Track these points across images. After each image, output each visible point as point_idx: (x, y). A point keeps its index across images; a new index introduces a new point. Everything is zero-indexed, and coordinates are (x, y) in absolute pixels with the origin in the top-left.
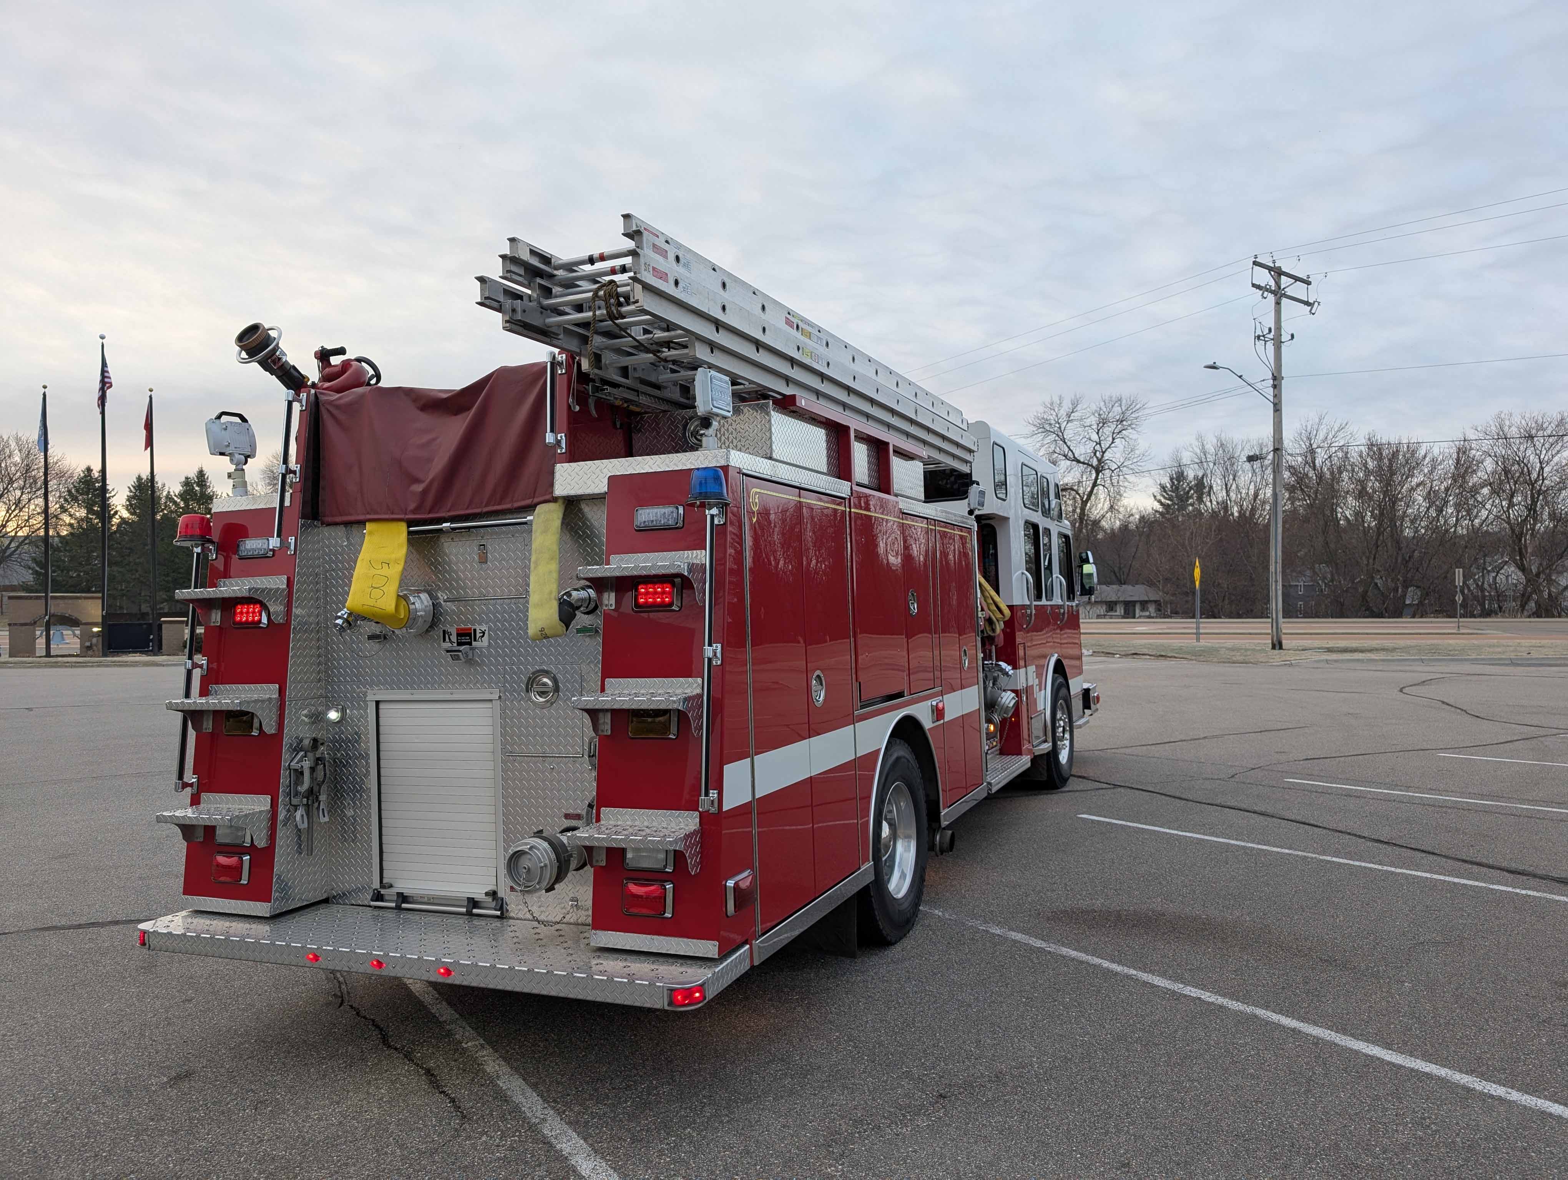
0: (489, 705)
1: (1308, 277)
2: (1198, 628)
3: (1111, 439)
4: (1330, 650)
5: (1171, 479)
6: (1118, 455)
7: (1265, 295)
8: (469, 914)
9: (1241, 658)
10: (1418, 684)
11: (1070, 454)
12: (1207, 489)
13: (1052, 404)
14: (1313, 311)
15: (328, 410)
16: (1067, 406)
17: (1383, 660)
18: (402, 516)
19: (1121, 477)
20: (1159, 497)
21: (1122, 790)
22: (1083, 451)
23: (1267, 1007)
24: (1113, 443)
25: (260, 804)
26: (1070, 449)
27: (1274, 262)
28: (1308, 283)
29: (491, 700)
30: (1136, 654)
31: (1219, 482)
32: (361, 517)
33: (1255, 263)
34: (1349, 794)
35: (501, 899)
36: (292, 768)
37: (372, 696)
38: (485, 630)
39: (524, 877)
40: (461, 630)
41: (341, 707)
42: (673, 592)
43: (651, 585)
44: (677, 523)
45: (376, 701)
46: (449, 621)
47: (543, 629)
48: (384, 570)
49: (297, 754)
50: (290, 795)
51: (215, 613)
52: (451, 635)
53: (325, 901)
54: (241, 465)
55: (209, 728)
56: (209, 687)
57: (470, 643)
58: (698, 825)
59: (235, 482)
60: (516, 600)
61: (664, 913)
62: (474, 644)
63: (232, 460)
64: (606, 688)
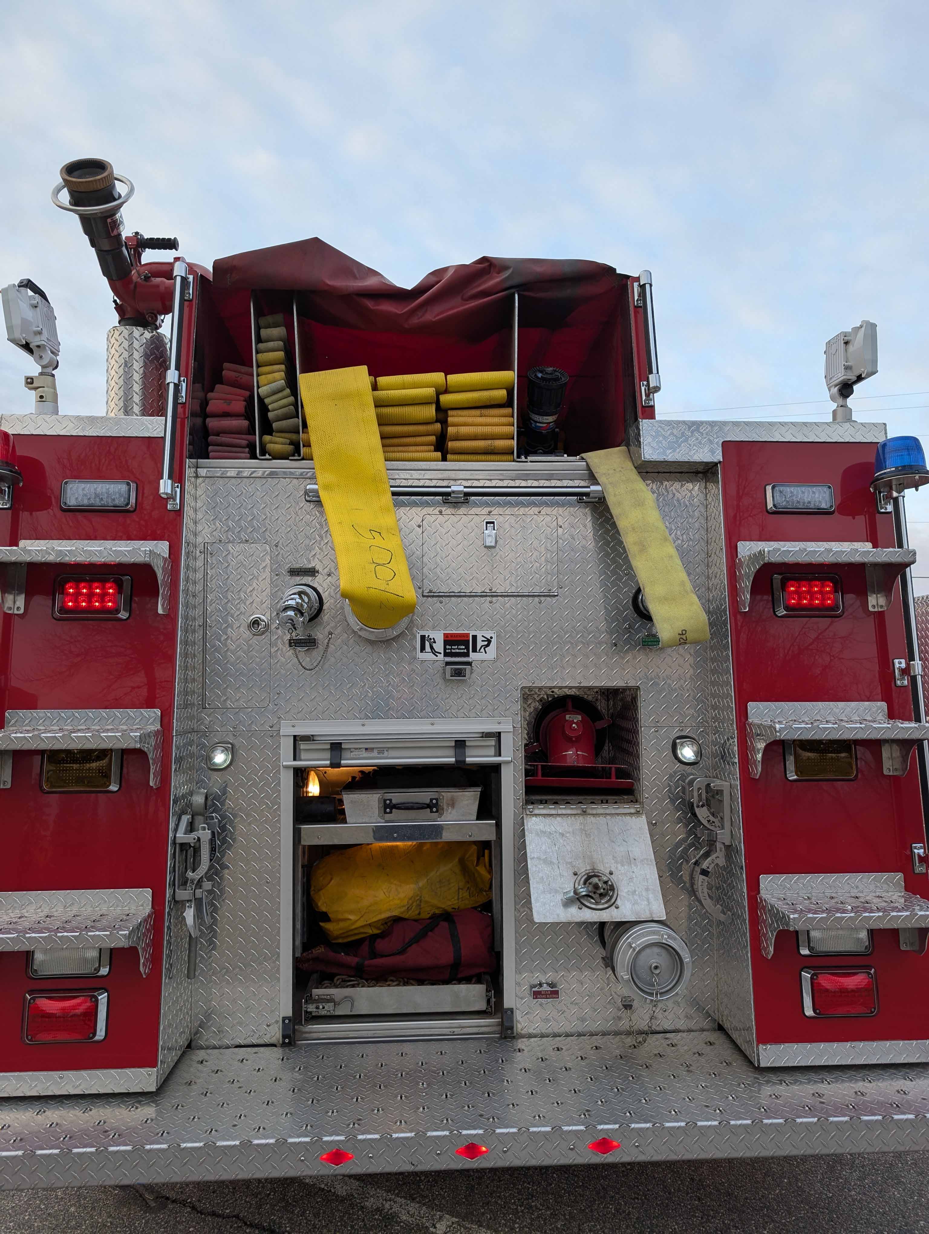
35: (511, 1010)
36: (178, 841)
37: (288, 730)
38: (491, 638)
39: (655, 979)
40: (452, 636)
41: (230, 746)
42: (835, 591)
43: (804, 583)
44: (831, 506)
45: (295, 737)
46: (431, 624)
47: (684, 632)
48: (378, 541)
49: (179, 819)
50: (174, 885)
51: (10, 593)
52: (435, 642)
53: (189, 1046)
54: (52, 368)
55: (4, 782)
56: (7, 714)
57: (467, 655)
58: (903, 890)
59: (43, 392)
60: (542, 598)
61: (873, 1010)
62: (473, 656)
63: (41, 357)
64: (749, 715)
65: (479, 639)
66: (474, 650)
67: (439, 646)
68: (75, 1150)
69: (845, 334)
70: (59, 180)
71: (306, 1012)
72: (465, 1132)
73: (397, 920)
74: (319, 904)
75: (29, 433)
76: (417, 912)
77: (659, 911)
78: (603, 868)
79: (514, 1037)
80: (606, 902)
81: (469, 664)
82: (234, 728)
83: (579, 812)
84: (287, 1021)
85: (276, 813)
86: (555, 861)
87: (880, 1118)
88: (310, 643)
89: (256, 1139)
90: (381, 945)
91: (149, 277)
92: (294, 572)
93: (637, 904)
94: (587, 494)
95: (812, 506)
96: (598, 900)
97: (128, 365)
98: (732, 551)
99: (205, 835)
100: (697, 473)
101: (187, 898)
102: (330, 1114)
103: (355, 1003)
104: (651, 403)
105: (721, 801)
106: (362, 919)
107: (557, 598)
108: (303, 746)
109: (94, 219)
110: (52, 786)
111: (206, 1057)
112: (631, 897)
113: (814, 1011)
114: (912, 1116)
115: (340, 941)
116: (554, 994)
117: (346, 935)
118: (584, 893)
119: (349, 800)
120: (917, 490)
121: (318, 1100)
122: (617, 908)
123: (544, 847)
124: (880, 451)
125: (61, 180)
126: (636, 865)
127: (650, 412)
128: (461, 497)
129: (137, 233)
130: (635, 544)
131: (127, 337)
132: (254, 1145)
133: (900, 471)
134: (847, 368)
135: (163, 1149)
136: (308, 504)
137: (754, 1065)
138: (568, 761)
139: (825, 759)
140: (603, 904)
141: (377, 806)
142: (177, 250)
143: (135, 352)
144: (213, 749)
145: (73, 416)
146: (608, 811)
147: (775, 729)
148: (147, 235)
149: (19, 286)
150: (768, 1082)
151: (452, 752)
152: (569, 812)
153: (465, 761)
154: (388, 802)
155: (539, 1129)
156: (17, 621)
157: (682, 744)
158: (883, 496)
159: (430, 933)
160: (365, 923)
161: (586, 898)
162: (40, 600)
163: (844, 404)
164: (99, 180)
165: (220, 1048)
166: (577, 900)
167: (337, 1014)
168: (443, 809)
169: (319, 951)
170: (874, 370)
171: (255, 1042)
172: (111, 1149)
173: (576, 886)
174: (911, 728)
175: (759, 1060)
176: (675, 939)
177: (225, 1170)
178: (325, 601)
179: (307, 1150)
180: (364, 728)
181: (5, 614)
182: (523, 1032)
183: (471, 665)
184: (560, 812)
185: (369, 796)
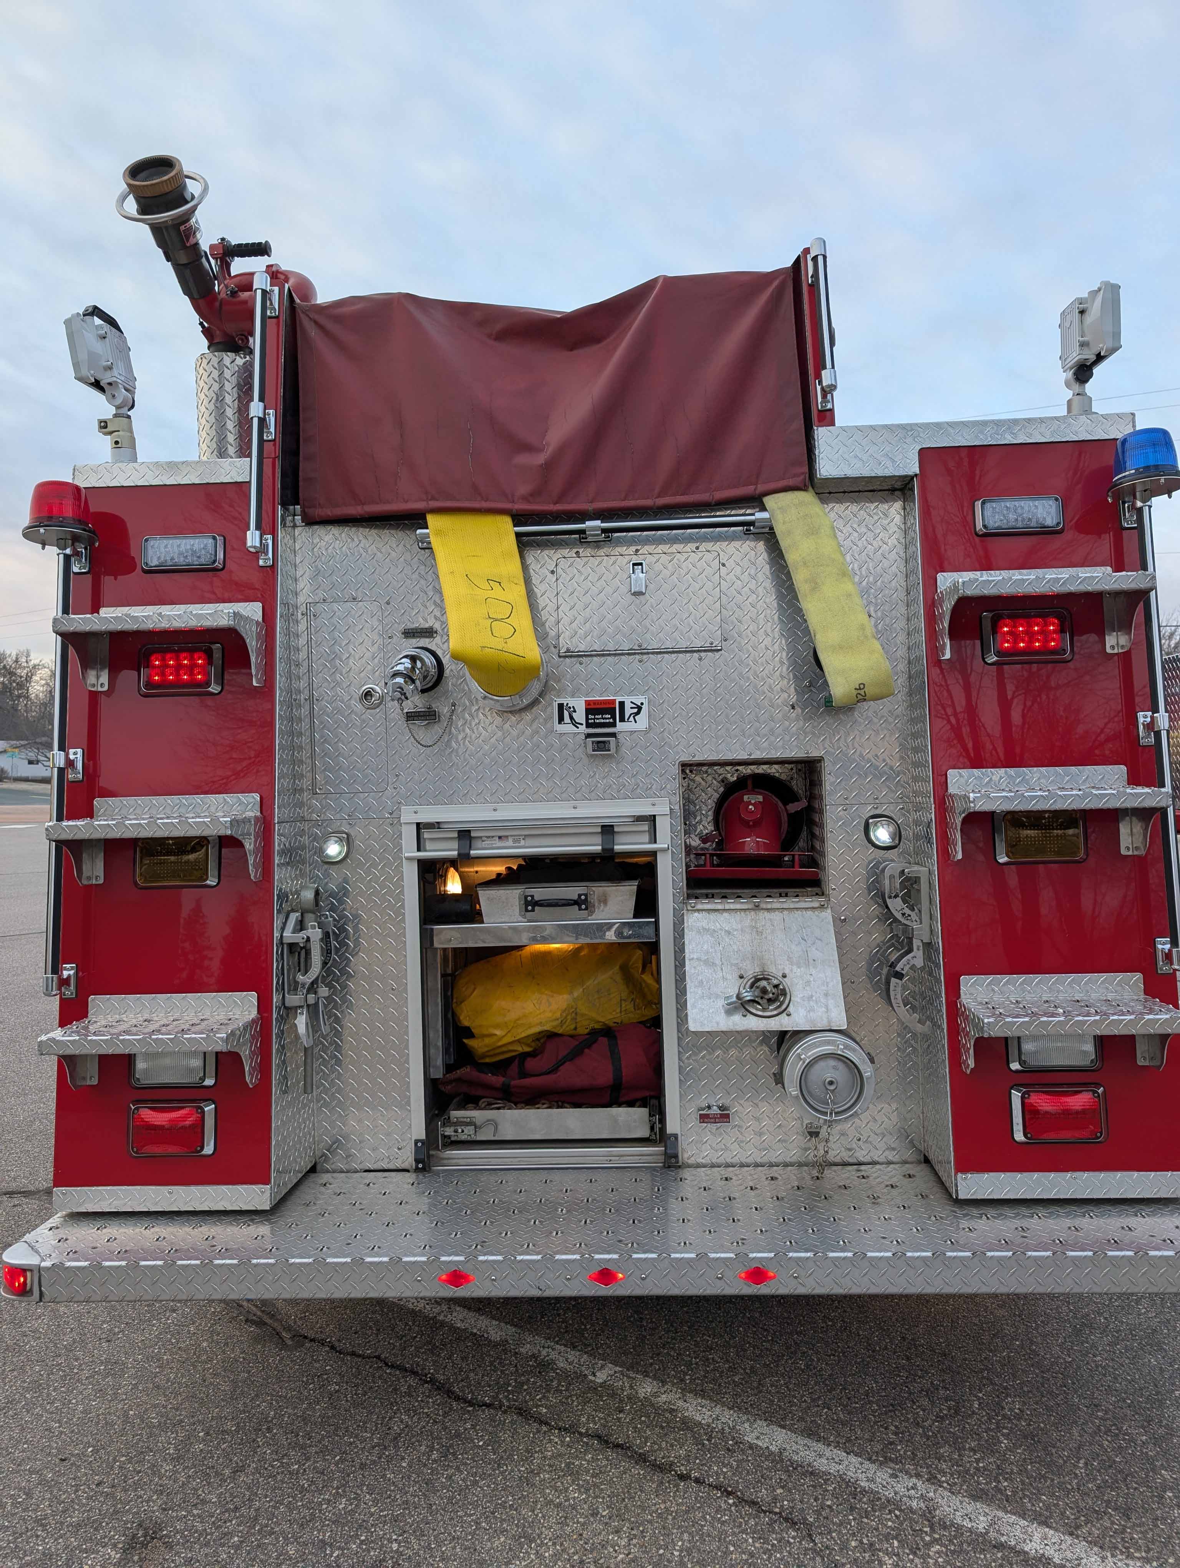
35: (676, 1136)
36: (285, 941)
37: (410, 815)
38: (642, 704)
39: (830, 1098)
40: (594, 704)
41: (344, 835)
42: (1062, 631)
43: (1022, 621)
44: (1058, 524)
45: (418, 824)
46: (569, 689)
47: (862, 686)
48: (498, 592)
49: (287, 918)
50: (283, 989)
51: (93, 668)
52: (575, 711)
53: (313, 1170)
54: (127, 408)
55: (97, 877)
56: (95, 802)
57: (614, 725)
58: (1142, 993)
59: (119, 436)
60: (703, 654)
61: (1099, 1134)
62: (620, 726)
63: (114, 396)
64: (949, 785)
65: (628, 706)
66: (622, 719)
67: (580, 716)
68: (180, 1262)
69: (1081, 301)
70: (122, 186)
71: (444, 1136)
72: (597, 1256)
73: (550, 1036)
74: (461, 1018)
75: (105, 486)
76: (573, 1027)
77: (840, 1020)
78: (774, 970)
79: (680, 1167)
80: (776, 1009)
81: (613, 735)
82: (349, 816)
83: (750, 906)
84: (419, 1144)
85: (400, 912)
86: (718, 962)
87: (1090, 1254)
88: (429, 716)
89: (369, 1257)
90: (531, 1064)
91: (236, 292)
92: (409, 634)
93: (814, 1011)
94: (751, 523)
95: (1033, 524)
96: (766, 1006)
97: (219, 400)
98: (930, 583)
99: (314, 933)
100: (893, 490)
101: (298, 1004)
102: (453, 1236)
103: (499, 1127)
104: (829, 406)
105: (919, 891)
106: (509, 1035)
107: (720, 652)
108: (426, 835)
109: (166, 228)
110: (146, 881)
111: (331, 1180)
112: (806, 1003)
113: (1025, 1135)
114: (1131, 1253)
115: (487, 1060)
116: (724, 1117)
117: (492, 1053)
118: (748, 998)
119: (485, 896)
120: (1170, 497)
121: (443, 1223)
122: (789, 1015)
123: (705, 947)
124: (1120, 450)
125: (126, 186)
126: (815, 967)
127: (827, 417)
128: (597, 535)
129: (223, 239)
130: (806, 581)
131: (216, 366)
132: (367, 1262)
133: (1141, 473)
134: (1083, 345)
135: (270, 1264)
136: (423, 551)
137: (951, 1196)
138: (746, 848)
139: (1050, 837)
140: (772, 1010)
141: (517, 904)
142: (269, 256)
143: (226, 383)
144: (326, 838)
145: (152, 463)
146: (785, 906)
147: (969, 798)
148: (235, 240)
149: (84, 315)
150: (965, 1215)
151: (598, 839)
152: (738, 906)
153: (613, 849)
154: (529, 898)
155: (682, 1255)
156: (103, 699)
157: (876, 824)
158: (1128, 507)
159: (586, 1050)
160: (513, 1039)
161: (751, 1004)
162: (128, 676)
163: (1080, 391)
164: (166, 181)
165: (348, 1172)
166: (742, 1005)
167: (478, 1138)
168: (594, 906)
169: (466, 1071)
170: (1116, 345)
171: (386, 1167)
172: (217, 1262)
173: (741, 989)
174: (1142, 794)
175: (957, 1191)
176: (854, 1050)
177: (337, 1287)
178: (446, 666)
179: (424, 1269)
180: (496, 814)
181: (90, 691)
182: (690, 1162)
183: (616, 737)
184: (727, 907)
185: (508, 892)
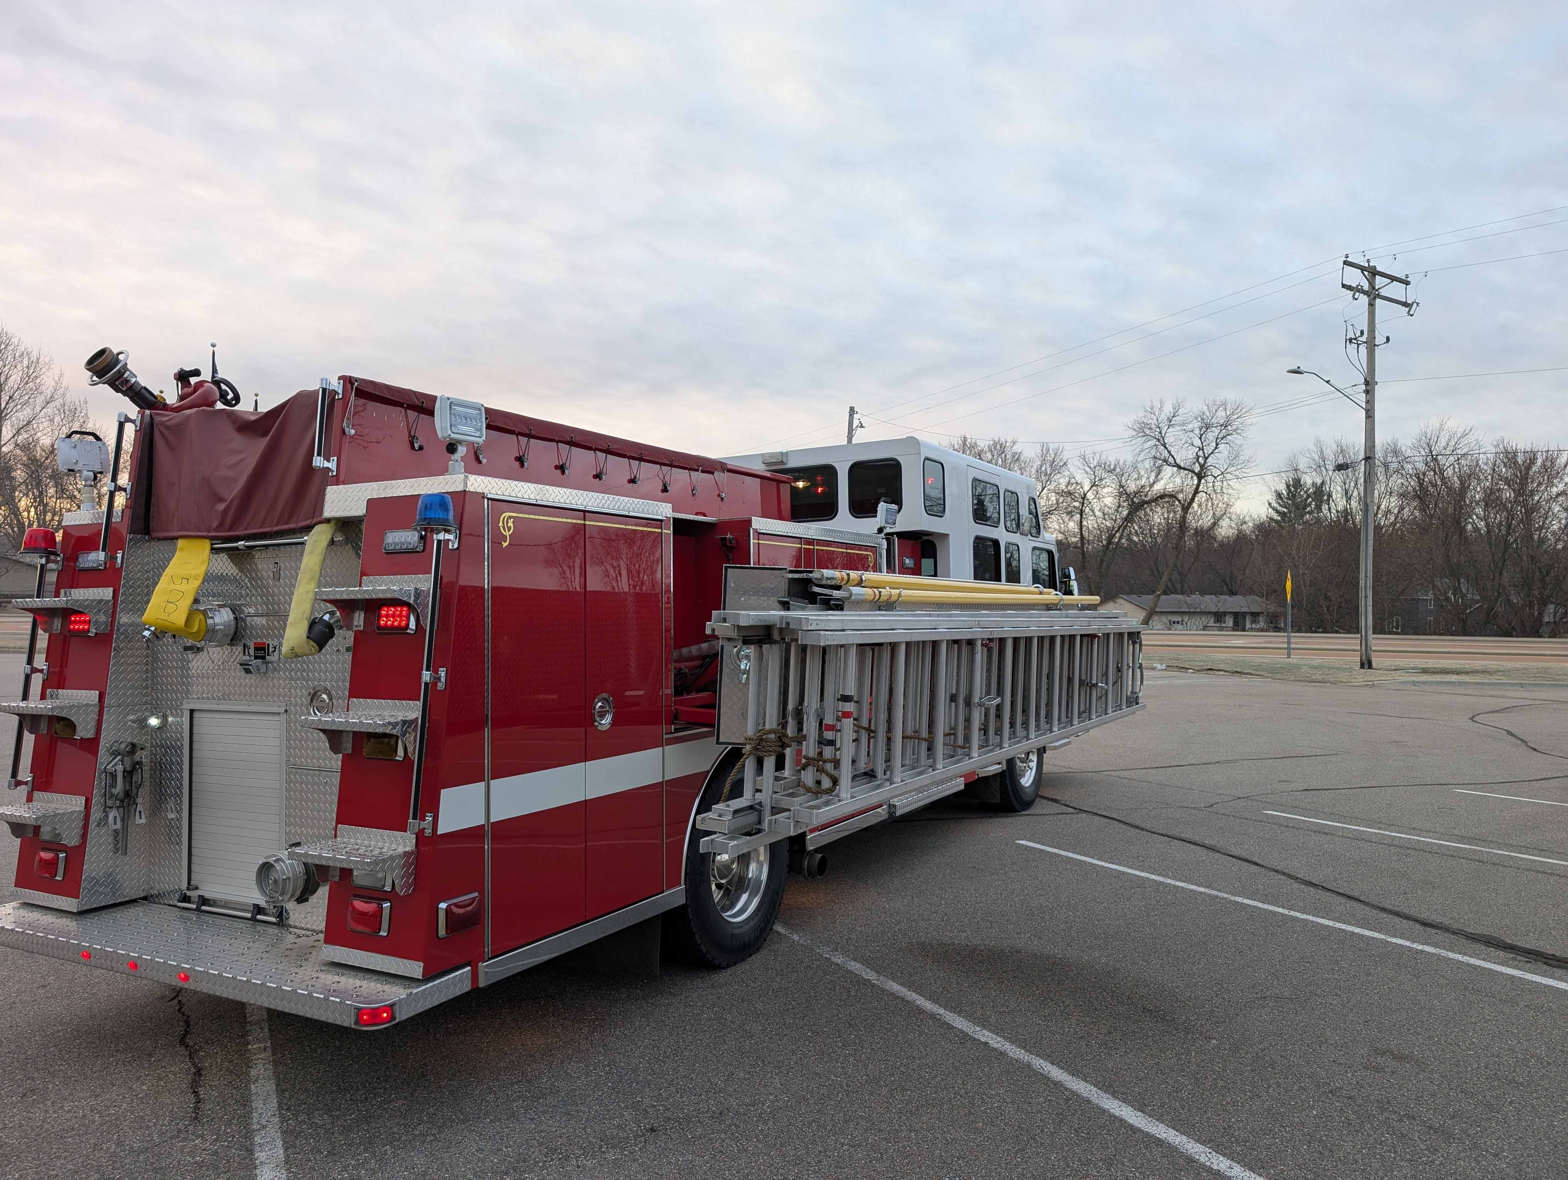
0: (277, 718)
1: (1407, 276)
2: (1289, 643)
3: (1214, 444)
4: (1425, 671)
5: (1288, 486)
6: (1222, 461)
7: (1356, 297)
8: (253, 919)
9: (1320, 677)
10: (1497, 711)
11: (1171, 460)
12: (1325, 498)
13: (1152, 408)
14: (1411, 313)
15: (160, 430)
16: (1168, 410)
17: (1478, 684)
18: (205, 534)
19: (1225, 484)
20: (1275, 505)
21: (1084, 816)
22: (1185, 455)
23: (1047, 1057)
24: (1216, 448)
25: (76, 803)
26: (1170, 454)
27: (1368, 261)
28: (1407, 283)
29: (279, 713)
30: (1211, 669)
31: (1339, 489)
32: (175, 534)
33: (1345, 263)
34: (1320, 831)
36: (107, 771)
37: (187, 705)
40: (258, 644)
41: (161, 714)
42: (408, 614)
43: (392, 608)
45: (191, 710)
48: (182, 585)
50: (105, 796)
52: (250, 648)
53: (144, 899)
57: (264, 657)
62: (267, 658)
65: (271, 646)
66: (268, 655)
67: (252, 652)
99: (119, 767)
